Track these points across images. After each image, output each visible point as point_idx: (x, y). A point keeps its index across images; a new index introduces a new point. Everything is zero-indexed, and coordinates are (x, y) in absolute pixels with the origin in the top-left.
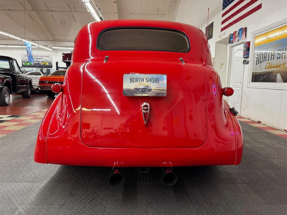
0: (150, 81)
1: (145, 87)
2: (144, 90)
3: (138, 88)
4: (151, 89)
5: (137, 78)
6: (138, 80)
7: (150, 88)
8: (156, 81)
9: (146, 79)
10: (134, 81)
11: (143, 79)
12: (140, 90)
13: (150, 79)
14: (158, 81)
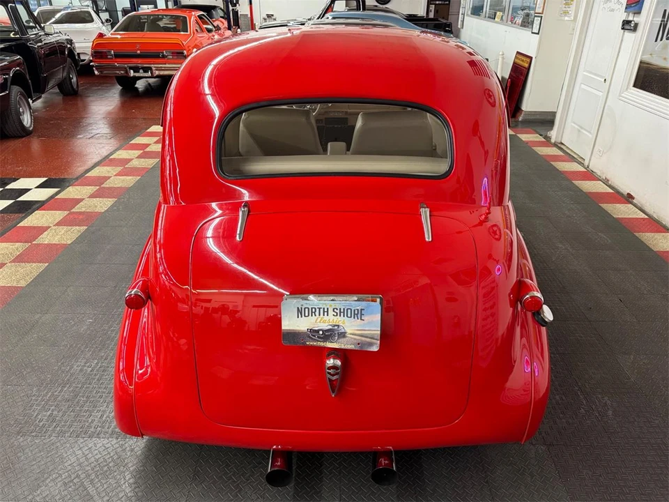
0: (342, 314)
1: (331, 327)
2: (328, 334)
3: (316, 329)
4: (346, 333)
5: (312, 308)
6: (315, 313)
7: (343, 331)
8: (357, 314)
9: (334, 309)
10: (307, 315)
11: (326, 310)
12: (321, 332)
13: (342, 311)
14: (361, 314)
